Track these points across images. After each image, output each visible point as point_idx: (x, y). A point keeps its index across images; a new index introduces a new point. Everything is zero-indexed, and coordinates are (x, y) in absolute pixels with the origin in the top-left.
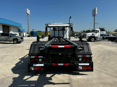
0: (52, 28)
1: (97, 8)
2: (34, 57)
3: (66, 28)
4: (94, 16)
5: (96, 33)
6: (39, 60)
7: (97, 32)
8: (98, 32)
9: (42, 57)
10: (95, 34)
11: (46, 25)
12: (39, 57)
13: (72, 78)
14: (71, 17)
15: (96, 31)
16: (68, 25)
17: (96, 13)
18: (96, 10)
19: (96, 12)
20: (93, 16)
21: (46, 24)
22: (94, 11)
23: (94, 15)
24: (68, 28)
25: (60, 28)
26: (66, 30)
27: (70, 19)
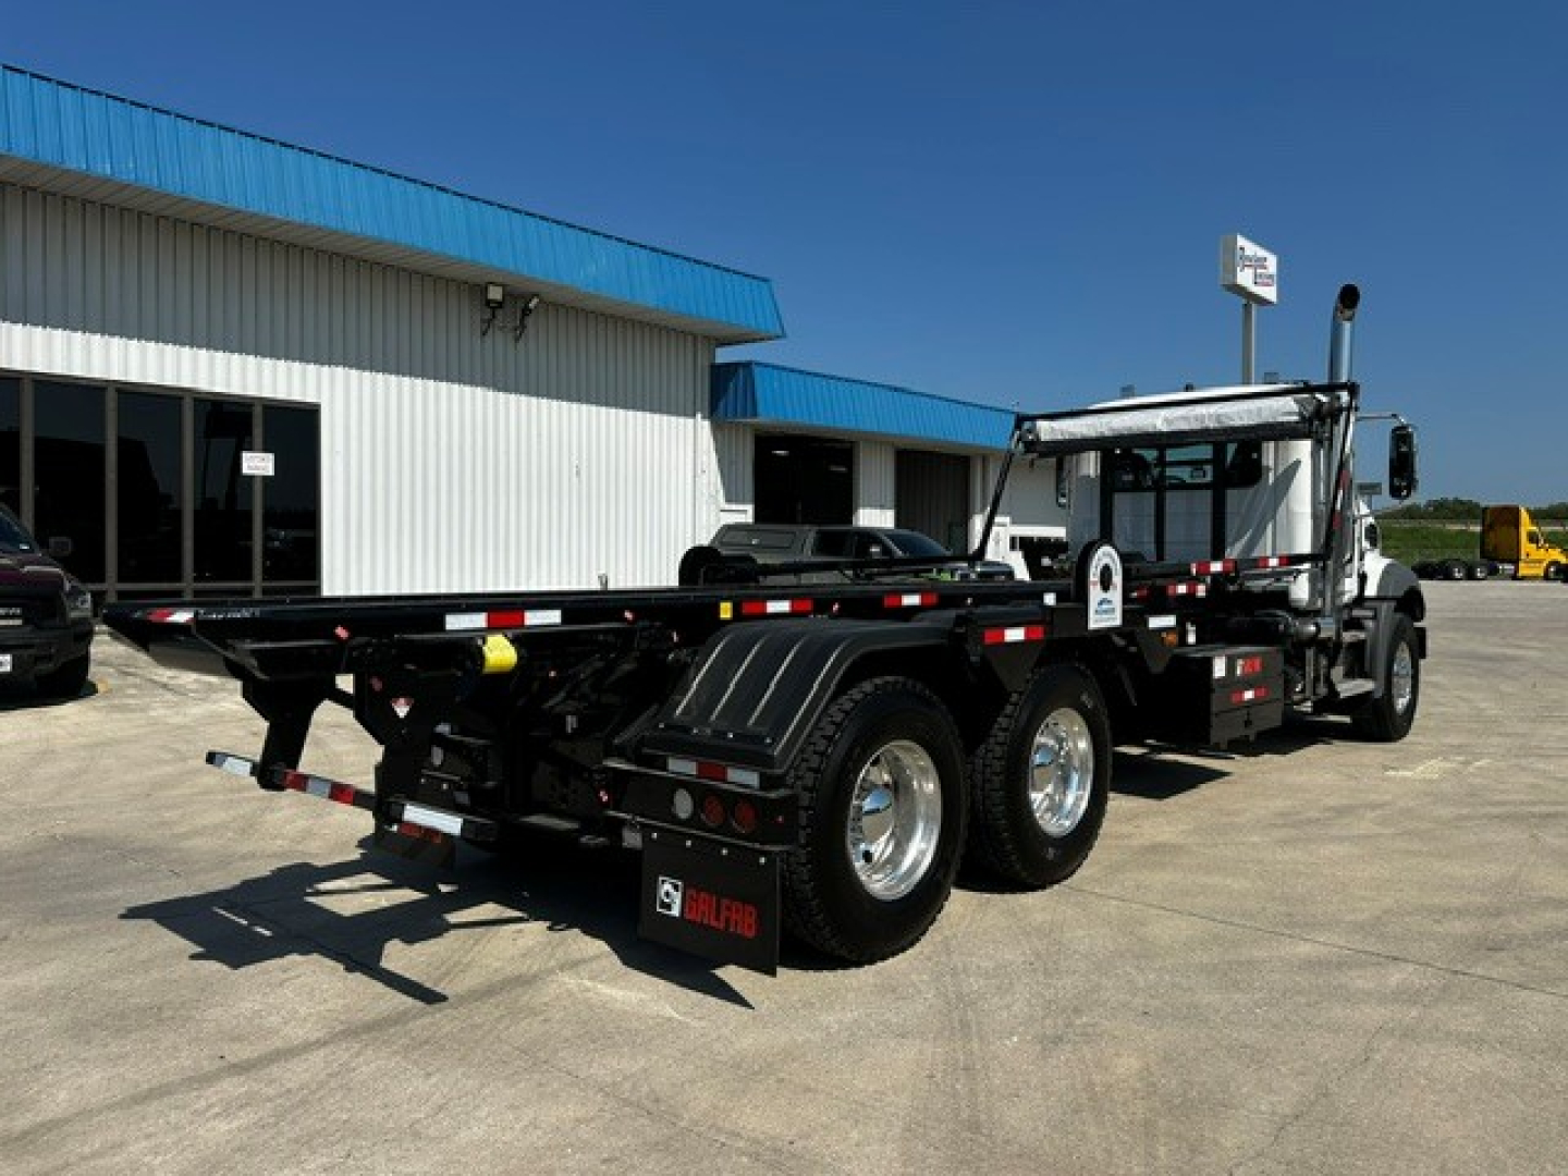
3: (1269, 447)
16: (1282, 408)
24: (1299, 448)
26: (1271, 480)
27: (1347, 325)
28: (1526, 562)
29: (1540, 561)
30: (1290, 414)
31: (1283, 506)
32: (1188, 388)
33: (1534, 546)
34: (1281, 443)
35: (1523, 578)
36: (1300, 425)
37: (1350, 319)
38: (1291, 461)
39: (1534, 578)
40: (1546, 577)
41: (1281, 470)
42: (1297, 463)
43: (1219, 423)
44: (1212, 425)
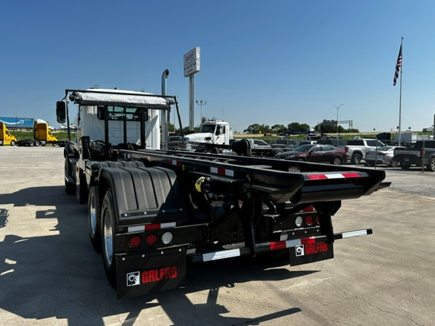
0: (93, 110)
1: (198, 49)
2: (141, 228)
3: (150, 111)
4: (191, 76)
5: (218, 133)
6: (161, 241)
7: (221, 130)
8: (224, 132)
9: (173, 224)
10: (215, 137)
11: (70, 93)
12: (163, 226)
13: (284, 289)
14: (167, 72)
15: (219, 127)
16: (162, 101)
17: (198, 68)
18: (198, 56)
19: (195, 63)
20: (187, 76)
21: (67, 91)
22: (190, 58)
23: (191, 74)
24: (158, 112)
25: (128, 110)
26: (151, 120)
27: (166, 79)
28: (5, 140)
29: (9, 140)
30: (164, 102)
31: (154, 127)
32: (115, 89)
33: (7, 135)
34: (153, 110)
35: (5, 145)
36: (167, 106)
37: (167, 78)
38: (156, 115)
39: (8, 145)
40: (11, 145)
41: (153, 118)
42: (157, 116)
43: (145, 102)
44: (143, 102)
